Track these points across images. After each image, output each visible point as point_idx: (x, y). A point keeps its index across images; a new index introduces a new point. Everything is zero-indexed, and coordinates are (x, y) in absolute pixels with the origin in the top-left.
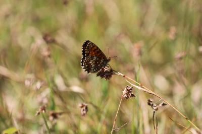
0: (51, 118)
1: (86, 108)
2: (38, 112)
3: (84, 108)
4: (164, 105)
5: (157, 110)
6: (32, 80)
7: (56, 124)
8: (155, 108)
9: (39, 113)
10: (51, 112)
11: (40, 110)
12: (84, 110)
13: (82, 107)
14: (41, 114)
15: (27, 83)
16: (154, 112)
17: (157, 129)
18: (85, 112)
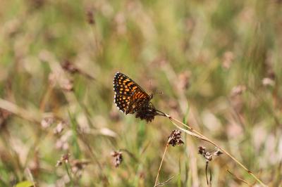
0: (75, 169)
1: (121, 157)
2: (59, 162)
3: (118, 157)
4: (219, 153)
5: (210, 160)
6: (50, 120)
7: (81, 176)
8: (208, 157)
9: (61, 164)
10: (75, 162)
11: (62, 159)
12: (117, 160)
13: (116, 155)
14: (63, 164)
15: (44, 124)
16: (207, 162)
17: (211, 184)
18: (118, 162)
